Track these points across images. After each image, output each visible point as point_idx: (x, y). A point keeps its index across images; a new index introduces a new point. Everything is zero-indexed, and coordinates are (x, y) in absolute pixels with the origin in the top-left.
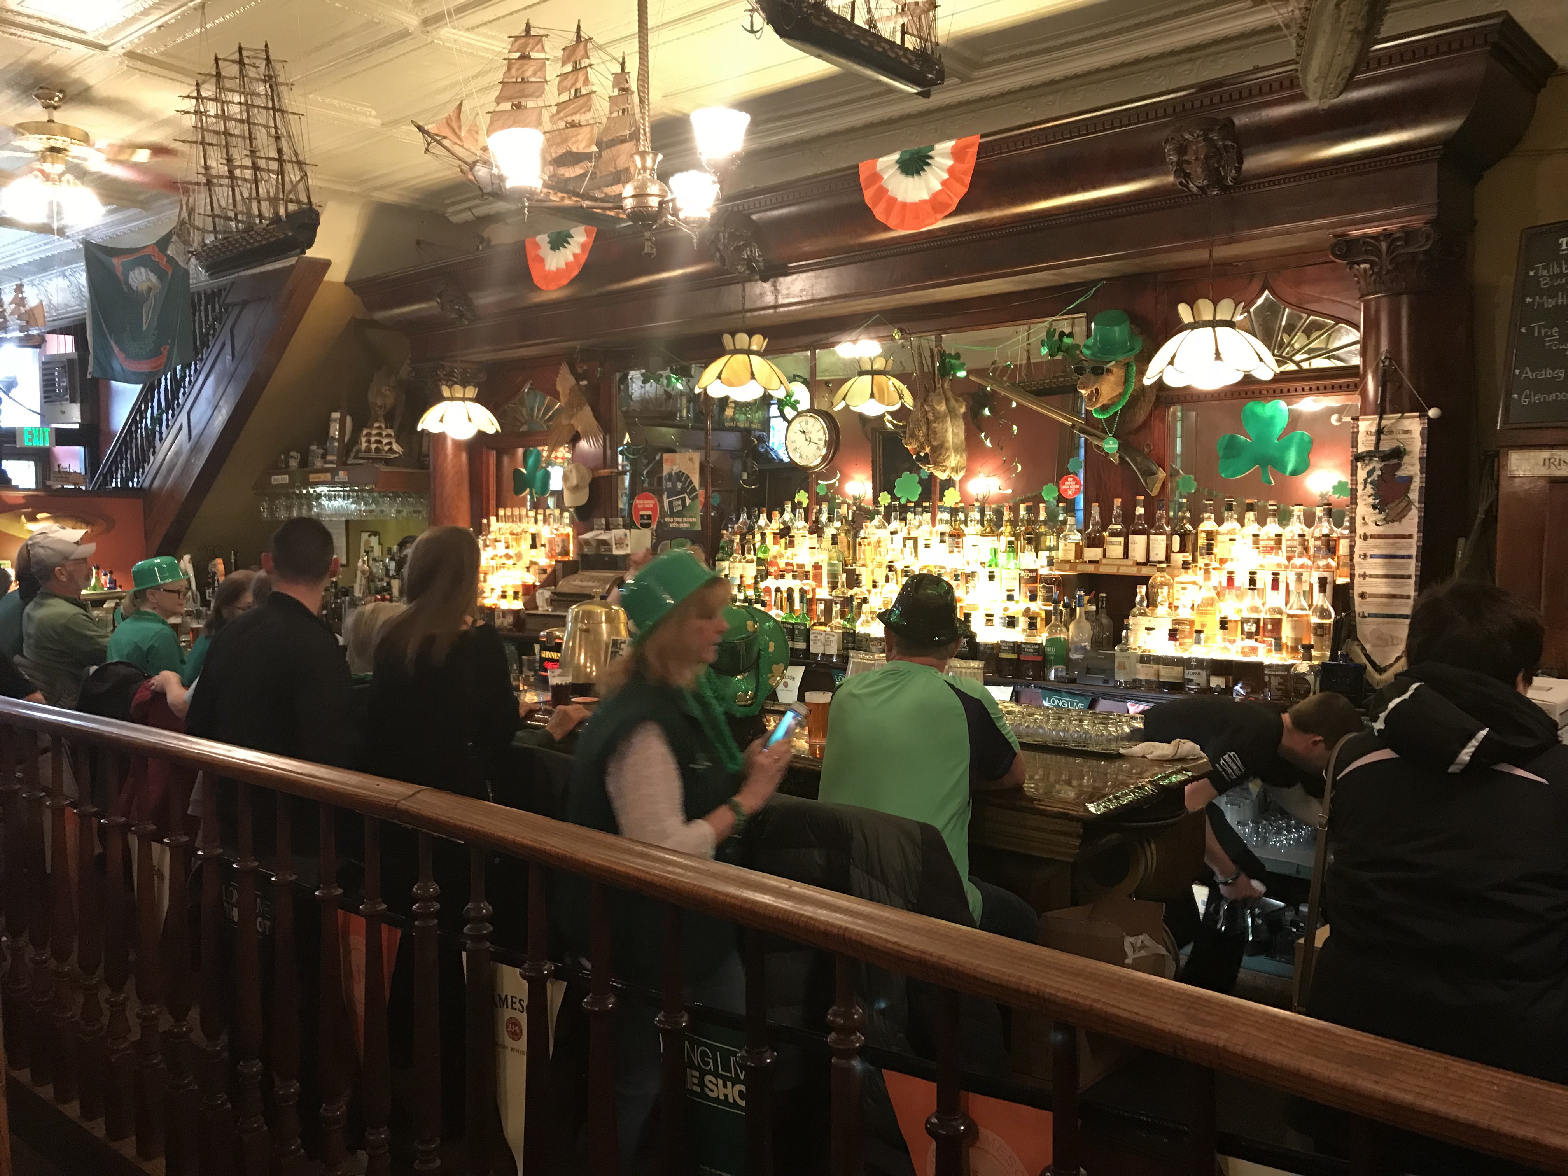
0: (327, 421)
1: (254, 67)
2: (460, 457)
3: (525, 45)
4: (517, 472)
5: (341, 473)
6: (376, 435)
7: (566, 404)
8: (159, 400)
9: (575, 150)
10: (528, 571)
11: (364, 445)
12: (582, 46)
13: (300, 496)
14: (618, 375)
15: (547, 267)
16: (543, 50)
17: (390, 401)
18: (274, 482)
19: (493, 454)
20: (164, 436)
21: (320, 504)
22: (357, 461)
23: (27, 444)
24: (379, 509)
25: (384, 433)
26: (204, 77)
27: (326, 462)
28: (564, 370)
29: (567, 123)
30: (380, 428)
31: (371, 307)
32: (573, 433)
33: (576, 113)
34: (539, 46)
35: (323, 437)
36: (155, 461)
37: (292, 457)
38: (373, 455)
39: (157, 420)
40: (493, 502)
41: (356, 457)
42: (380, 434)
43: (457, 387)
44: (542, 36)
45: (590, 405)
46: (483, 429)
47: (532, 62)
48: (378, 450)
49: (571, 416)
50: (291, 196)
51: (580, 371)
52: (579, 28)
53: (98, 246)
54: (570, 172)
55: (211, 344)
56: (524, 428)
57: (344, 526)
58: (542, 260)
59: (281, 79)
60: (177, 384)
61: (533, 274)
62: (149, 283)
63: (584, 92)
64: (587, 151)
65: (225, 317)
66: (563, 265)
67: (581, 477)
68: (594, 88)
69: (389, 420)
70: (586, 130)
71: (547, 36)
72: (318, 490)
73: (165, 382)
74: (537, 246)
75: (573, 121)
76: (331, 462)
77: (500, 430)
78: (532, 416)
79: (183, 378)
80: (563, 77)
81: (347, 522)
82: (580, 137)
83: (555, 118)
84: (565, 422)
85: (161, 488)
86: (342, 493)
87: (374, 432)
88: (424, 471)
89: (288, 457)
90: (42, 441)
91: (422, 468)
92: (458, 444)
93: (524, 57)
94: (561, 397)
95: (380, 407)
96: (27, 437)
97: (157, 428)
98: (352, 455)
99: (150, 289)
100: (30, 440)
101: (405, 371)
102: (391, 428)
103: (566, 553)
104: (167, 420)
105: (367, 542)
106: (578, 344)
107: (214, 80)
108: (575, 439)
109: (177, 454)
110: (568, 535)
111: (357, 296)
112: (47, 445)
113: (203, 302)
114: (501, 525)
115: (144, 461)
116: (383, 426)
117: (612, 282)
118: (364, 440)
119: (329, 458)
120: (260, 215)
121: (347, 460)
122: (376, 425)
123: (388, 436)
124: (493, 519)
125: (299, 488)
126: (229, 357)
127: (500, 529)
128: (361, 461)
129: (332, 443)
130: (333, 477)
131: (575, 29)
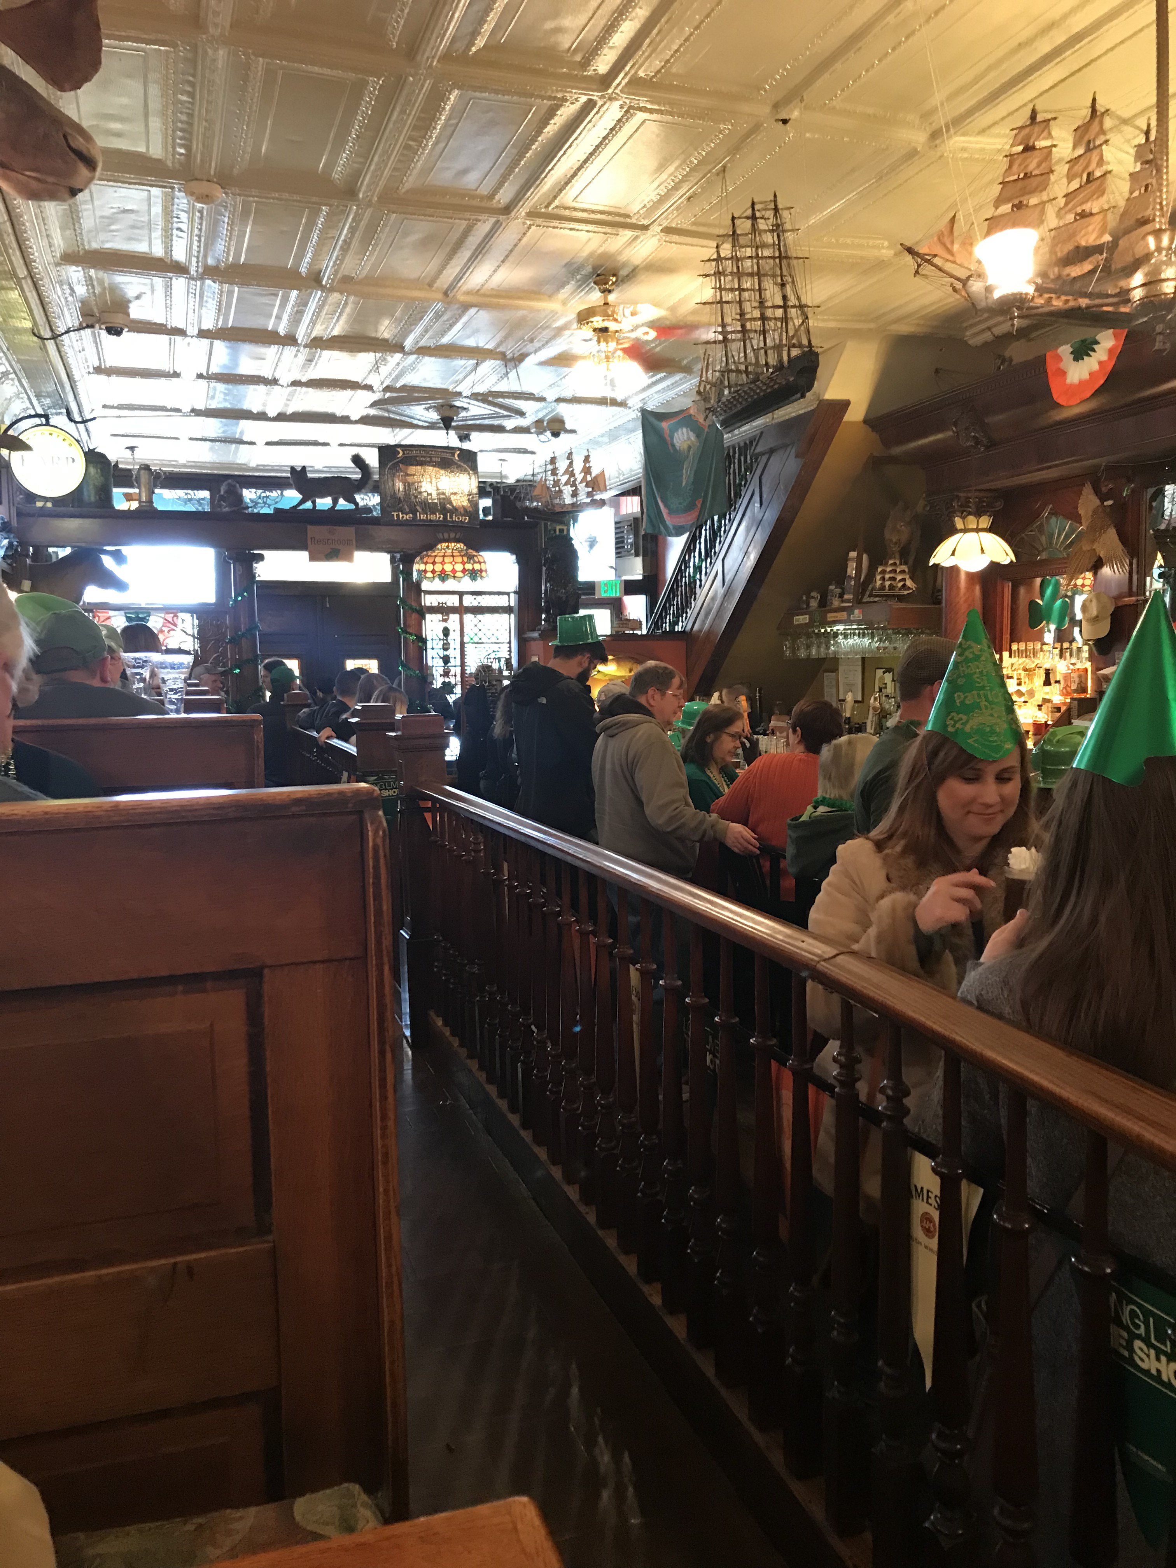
0: (845, 560)
1: (765, 219)
2: (973, 591)
3: (1028, 137)
4: (1033, 604)
5: (856, 611)
6: (891, 572)
7: (1088, 528)
8: (700, 549)
9: (1083, 243)
10: (1040, 709)
11: (879, 583)
12: (1097, 120)
13: (819, 635)
14: (1151, 491)
15: (1069, 381)
16: (1050, 136)
17: (904, 538)
18: (795, 623)
19: (1008, 587)
20: (703, 583)
21: (837, 642)
22: (872, 599)
23: (604, 595)
24: (892, 646)
25: (898, 570)
26: (722, 238)
27: (843, 601)
28: (1088, 490)
29: (1077, 214)
30: (895, 564)
31: (887, 443)
32: (1095, 559)
33: (1087, 201)
34: (1045, 133)
35: (840, 577)
36: (696, 605)
37: (813, 597)
38: (887, 591)
39: (698, 569)
40: (1007, 636)
41: (870, 596)
42: (894, 571)
43: (971, 518)
44: (1049, 120)
45: (1115, 527)
46: (996, 560)
47: (1036, 153)
48: (891, 587)
49: (1093, 541)
50: (794, 341)
51: (1104, 490)
52: (1094, 100)
53: (652, 413)
54: (1076, 271)
55: (743, 494)
56: (1044, 556)
57: (860, 663)
58: (1064, 373)
59: (788, 226)
60: (715, 534)
61: (1053, 391)
62: (689, 442)
63: (1098, 174)
64: (1098, 242)
65: (755, 466)
66: (1085, 376)
67: (1102, 608)
68: (1109, 168)
69: (904, 556)
70: (1098, 219)
71: (1055, 119)
72: (835, 629)
73: (705, 533)
74: (1059, 359)
75: (1083, 211)
76: (848, 601)
77: (1015, 560)
78: (1051, 543)
79: (720, 527)
80: (1073, 162)
81: (863, 659)
82: (1090, 228)
83: (1063, 212)
84: (1086, 547)
85: (700, 631)
86: (857, 631)
87: (888, 569)
88: (937, 606)
89: (809, 597)
90: (615, 592)
91: (934, 603)
92: (971, 576)
93: (1029, 148)
94: (1083, 521)
95: (896, 543)
96: (603, 588)
97: (698, 576)
98: (868, 593)
99: (689, 448)
100: (606, 591)
101: (921, 506)
102: (906, 563)
103: (1084, 690)
104: (706, 568)
105: (882, 678)
106: (1103, 461)
107: (730, 239)
108: (1096, 566)
109: (713, 599)
110: (1086, 670)
111: (874, 433)
112: (618, 595)
113: (737, 455)
114: (1014, 660)
115: (687, 607)
116: (898, 562)
117: (1142, 388)
118: (878, 577)
119: (846, 597)
120: (767, 364)
121: (862, 598)
122: (891, 562)
123: (903, 572)
124: (1006, 654)
125: (817, 627)
126: (757, 505)
127: (1012, 665)
128: (876, 599)
129: (849, 583)
130: (849, 615)
131: (1089, 103)
